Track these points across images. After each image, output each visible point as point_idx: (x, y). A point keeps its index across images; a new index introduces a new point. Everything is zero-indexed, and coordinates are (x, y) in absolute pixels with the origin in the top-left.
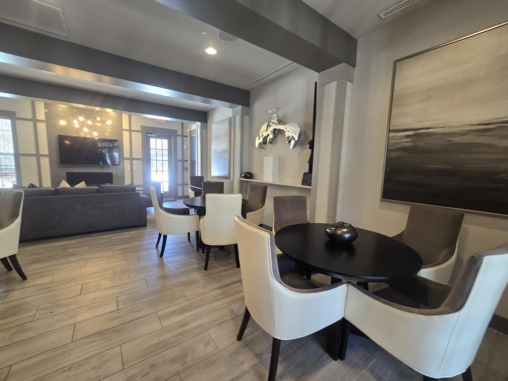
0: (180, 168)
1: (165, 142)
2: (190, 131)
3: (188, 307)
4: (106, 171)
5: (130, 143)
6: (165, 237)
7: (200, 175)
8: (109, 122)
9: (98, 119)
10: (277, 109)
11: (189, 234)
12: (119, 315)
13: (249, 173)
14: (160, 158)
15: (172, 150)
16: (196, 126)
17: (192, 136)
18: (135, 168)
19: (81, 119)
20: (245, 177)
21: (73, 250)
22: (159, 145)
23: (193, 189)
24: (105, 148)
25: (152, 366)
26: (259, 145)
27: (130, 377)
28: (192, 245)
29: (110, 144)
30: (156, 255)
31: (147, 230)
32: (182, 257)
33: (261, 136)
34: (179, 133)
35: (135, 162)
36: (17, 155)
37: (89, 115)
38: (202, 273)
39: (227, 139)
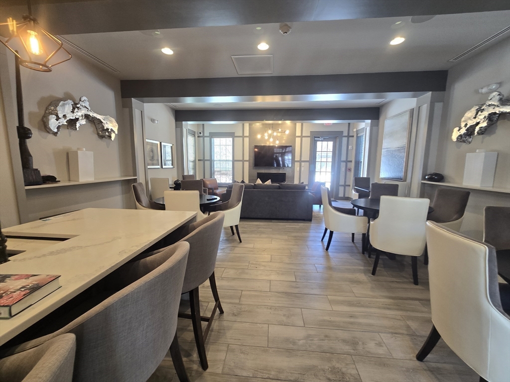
0: (343, 169)
1: (331, 144)
2: (357, 131)
3: (355, 303)
4: (281, 171)
5: (301, 147)
6: (331, 233)
7: (365, 176)
8: (287, 132)
9: (280, 130)
10: (500, 84)
11: (353, 234)
12: (297, 286)
13: (436, 174)
14: (324, 160)
15: (336, 152)
16: (365, 125)
17: (358, 135)
18: (303, 169)
19: (270, 132)
20: (430, 179)
21: (262, 229)
22: (325, 148)
23: (357, 191)
24: (279, 153)
25: (326, 336)
26: (457, 138)
27: (310, 335)
28: (356, 246)
29: (283, 150)
30: (321, 247)
31: (312, 224)
32: (346, 256)
33: (463, 125)
34: (345, 134)
35: (303, 164)
36: (234, 161)
37: (274, 127)
38: (369, 277)
39: (406, 134)
